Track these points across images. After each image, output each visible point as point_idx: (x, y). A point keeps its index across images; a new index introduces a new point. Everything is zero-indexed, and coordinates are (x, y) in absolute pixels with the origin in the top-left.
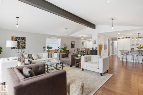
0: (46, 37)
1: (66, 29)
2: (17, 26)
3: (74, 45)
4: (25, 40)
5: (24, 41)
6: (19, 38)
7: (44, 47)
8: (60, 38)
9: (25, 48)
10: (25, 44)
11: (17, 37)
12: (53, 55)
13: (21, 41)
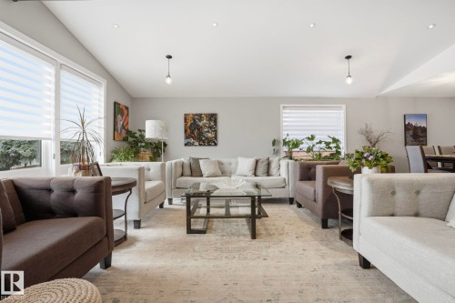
0: (282, 106)
1: (348, 57)
2: (169, 81)
3: (424, 130)
4: (215, 121)
5: (212, 124)
6: (200, 115)
7: (274, 143)
8: (344, 106)
9: (216, 145)
10: (216, 131)
11: (196, 115)
12: (274, 166)
13: (204, 125)
